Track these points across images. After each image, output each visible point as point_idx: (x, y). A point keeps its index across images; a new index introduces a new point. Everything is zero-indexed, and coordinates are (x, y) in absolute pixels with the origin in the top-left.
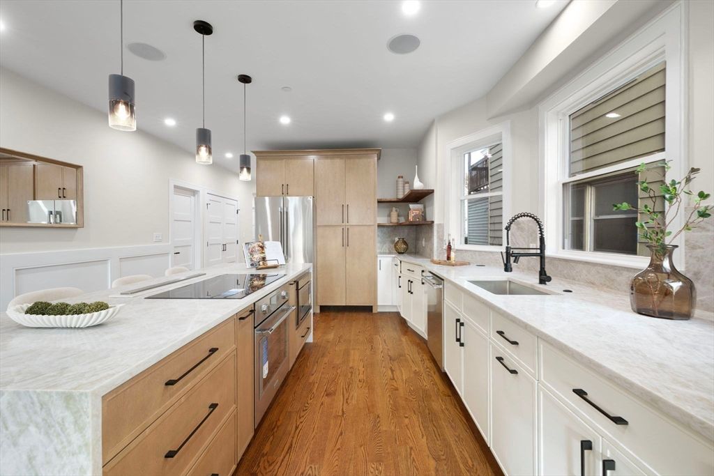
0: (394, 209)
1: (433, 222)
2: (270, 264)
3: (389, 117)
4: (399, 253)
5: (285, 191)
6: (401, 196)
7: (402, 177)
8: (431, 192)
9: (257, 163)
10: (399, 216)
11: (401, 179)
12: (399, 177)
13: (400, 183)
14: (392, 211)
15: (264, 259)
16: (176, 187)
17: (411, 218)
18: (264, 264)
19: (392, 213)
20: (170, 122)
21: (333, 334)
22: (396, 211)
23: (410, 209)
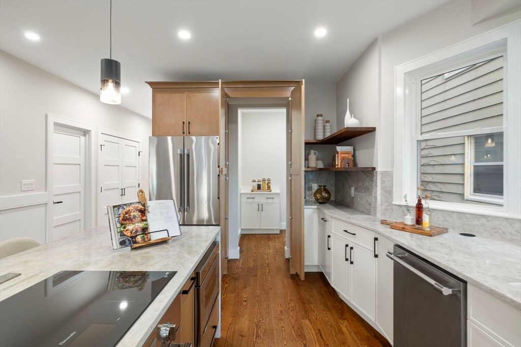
0: (312, 152)
1: (374, 169)
2: (154, 237)
3: (321, 33)
4: (320, 203)
5: (186, 130)
6: (320, 137)
7: (321, 116)
8: (372, 130)
9: (153, 96)
10: (317, 159)
11: (320, 118)
12: (318, 116)
13: (320, 121)
14: (309, 154)
15: (145, 230)
16: (56, 124)
17: (338, 163)
18: (143, 239)
19: (310, 156)
20: (32, 36)
21: (246, 316)
22: (315, 154)
23: (338, 152)
